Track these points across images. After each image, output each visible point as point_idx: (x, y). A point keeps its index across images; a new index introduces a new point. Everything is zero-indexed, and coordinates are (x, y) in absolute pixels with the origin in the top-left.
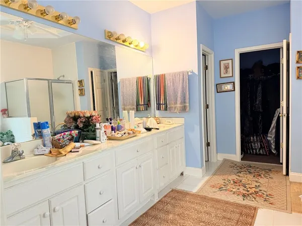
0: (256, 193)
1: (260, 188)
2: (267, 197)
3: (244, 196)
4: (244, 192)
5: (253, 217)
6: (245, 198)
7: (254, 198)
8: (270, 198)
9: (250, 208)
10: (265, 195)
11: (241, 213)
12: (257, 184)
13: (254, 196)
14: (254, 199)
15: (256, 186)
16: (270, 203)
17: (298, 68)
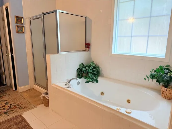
0: (10, 107)
1: (10, 103)
2: (19, 106)
3: (5, 113)
4: (3, 111)
5: (25, 121)
6: (8, 114)
7: (12, 110)
8: (21, 106)
9: (17, 117)
10: (16, 106)
11: (16, 123)
12: (6, 102)
13: (11, 109)
14: (13, 112)
15: (5, 103)
16: (24, 108)
17: (17, 26)
